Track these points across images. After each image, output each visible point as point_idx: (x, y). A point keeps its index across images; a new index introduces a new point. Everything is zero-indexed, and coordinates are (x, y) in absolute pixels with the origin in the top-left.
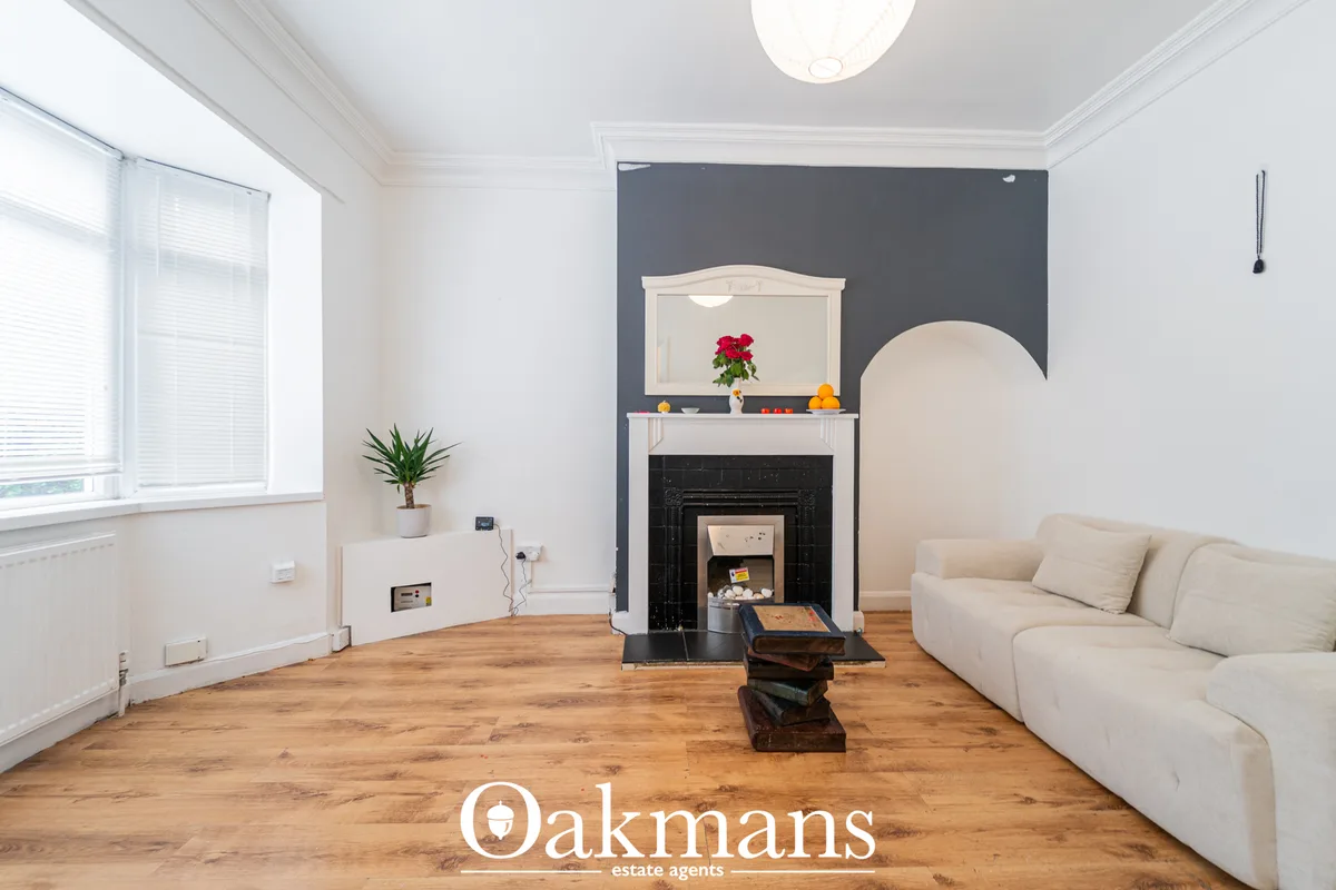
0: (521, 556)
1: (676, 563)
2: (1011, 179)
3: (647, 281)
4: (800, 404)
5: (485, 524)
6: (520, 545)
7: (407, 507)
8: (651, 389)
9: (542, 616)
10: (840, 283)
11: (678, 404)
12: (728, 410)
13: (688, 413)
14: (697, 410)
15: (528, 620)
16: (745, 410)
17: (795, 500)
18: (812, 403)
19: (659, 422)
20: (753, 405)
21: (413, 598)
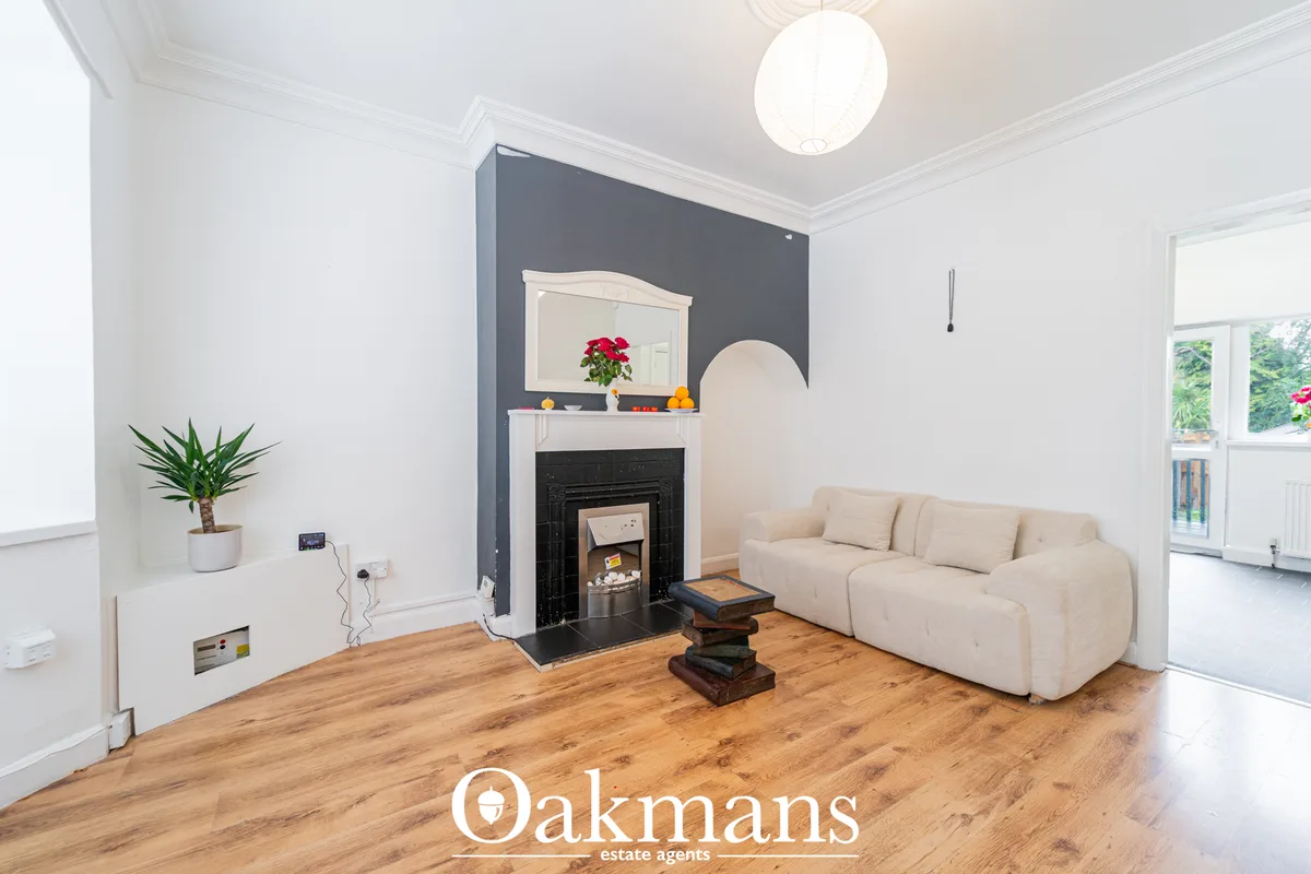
0: (363, 575)
1: (560, 558)
2: (789, 237)
3: (528, 275)
4: (660, 404)
5: (312, 542)
6: (360, 561)
7: (206, 530)
8: (532, 383)
9: (391, 640)
10: (688, 300)
11: (561, 400)
12: (604, 408)
13: (571, 410)
14: (580, 407)
15: (375, 649)
16: (620, 408)
17: (658, 488)
18: (671, 403)
19: (545, 417)
20: (628, 403)
21: (217, 651)
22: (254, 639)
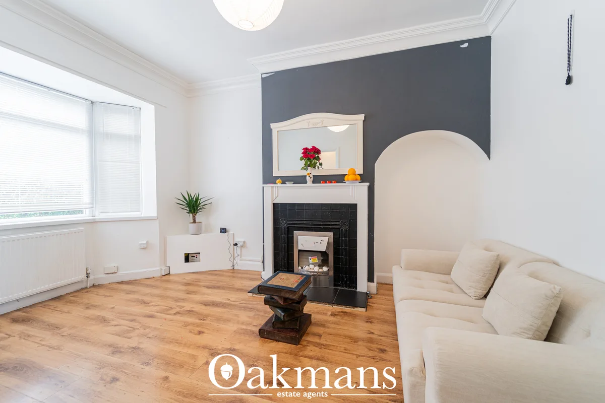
0: (236, 245)
1: (285, 252)
2: (466, 45)
3: (272, 126)
4: (339, 179)
5: (224, 231)
6: (236, 240)
7: (193, 223)
8: (276, 173)
9: (243, 270)
10: (362, 117)
11: (285, 180)
12: (306, 182)
13: (289, 184)
14: (293, 183)
15: (239, 272)
16: (313, 182)
17: (338, 225)
18: (346, 178)
19: (276, 188)
20: (317, 179)
21: (195, 258)
22: (201, 256)
